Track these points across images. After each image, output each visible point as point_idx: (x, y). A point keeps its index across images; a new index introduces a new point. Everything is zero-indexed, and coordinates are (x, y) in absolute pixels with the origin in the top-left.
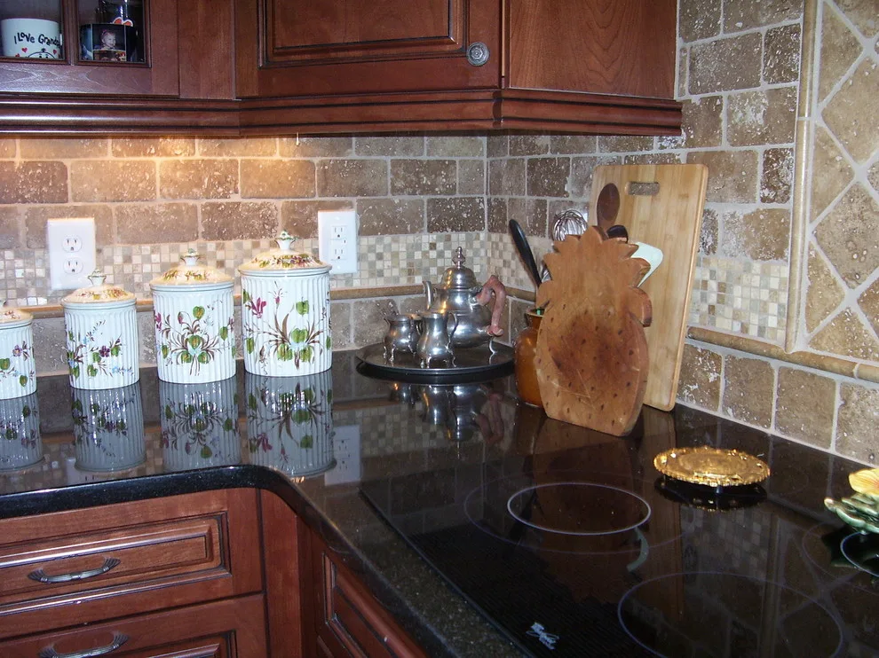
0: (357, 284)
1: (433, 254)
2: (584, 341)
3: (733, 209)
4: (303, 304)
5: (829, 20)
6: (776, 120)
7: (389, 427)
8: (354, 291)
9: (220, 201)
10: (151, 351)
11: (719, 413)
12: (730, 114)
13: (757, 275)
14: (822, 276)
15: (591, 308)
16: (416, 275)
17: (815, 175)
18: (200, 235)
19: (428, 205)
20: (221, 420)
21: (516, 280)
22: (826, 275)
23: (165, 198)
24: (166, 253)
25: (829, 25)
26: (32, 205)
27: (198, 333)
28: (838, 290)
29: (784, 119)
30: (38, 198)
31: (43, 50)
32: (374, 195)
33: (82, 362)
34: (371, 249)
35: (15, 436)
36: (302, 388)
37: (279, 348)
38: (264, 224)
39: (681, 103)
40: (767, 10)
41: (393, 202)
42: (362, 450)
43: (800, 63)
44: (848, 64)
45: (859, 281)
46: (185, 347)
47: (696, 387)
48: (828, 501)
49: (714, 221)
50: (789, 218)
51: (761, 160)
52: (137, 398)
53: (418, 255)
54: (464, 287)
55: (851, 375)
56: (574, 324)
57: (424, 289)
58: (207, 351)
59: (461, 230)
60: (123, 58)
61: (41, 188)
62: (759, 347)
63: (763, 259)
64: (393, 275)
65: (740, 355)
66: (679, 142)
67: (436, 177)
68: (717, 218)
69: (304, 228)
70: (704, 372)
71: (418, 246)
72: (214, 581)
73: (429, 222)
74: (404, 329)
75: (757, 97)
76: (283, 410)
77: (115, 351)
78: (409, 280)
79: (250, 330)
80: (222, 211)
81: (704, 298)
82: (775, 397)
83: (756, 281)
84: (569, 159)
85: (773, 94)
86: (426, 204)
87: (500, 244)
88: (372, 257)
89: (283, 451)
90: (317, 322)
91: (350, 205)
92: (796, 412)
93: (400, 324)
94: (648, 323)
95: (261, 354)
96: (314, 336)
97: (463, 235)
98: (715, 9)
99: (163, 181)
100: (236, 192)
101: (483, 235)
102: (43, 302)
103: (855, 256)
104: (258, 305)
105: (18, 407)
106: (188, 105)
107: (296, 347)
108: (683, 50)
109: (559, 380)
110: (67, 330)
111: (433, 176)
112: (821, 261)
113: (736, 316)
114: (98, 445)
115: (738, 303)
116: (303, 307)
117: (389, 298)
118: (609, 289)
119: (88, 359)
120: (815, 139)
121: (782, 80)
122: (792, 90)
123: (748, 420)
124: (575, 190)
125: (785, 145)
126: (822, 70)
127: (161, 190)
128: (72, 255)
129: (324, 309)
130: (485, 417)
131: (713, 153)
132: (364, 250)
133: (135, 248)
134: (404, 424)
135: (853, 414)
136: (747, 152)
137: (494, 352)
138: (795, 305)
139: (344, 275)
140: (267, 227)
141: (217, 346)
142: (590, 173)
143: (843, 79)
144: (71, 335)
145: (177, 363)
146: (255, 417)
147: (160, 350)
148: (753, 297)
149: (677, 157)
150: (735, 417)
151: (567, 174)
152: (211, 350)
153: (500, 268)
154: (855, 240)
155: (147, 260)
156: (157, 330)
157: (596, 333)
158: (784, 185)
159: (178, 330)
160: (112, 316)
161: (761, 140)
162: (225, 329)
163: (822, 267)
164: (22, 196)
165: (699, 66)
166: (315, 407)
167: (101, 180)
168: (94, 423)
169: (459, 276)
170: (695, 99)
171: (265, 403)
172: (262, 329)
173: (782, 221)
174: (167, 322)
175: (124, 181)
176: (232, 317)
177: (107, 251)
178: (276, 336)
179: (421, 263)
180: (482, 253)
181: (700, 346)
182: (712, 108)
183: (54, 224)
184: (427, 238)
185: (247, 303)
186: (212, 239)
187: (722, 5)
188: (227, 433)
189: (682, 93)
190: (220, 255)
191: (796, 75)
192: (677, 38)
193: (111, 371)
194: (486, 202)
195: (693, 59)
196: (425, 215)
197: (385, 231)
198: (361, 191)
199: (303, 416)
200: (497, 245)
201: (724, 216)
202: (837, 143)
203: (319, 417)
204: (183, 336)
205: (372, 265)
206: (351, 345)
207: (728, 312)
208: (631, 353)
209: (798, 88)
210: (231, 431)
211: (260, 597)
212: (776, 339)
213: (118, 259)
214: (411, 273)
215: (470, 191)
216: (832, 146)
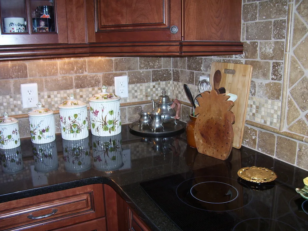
0: (128, 101)
1: (154, 89)
2: (211, 128)
3: (261, 81)
4: (112, 111)
5: (296, 19)
6: (277, 52)
7: (140, 149)
8: (128, 103)
9: (81, 74)
10: (58, 128)
11: (256, 150)
12: (261, 49)
13: (270, 104)
14: (293, 107)
15: (213, 117)
16: (149, 97)
17: (290, 72)
18: (74, 87)
19: (152, 73)
20: (85, 152)
21: (183, 98)
22: (294, 107)
23: (61, 74)
24: (63, 94)
25: (296, 21)
26: (15, 79)
27: (76, 123)
28: (298, 112)
29: (280, 52)
30: (18, 77)
31: (20, 28)
32: (134, 70)
33: (36, 134)
34: (133, 89)
35: (14, 161)
36: (112, 140)
37: (104, 127)
38: (96, 82)
39: (243, 43)
40: (274, 13)
41: (140, 72)
42: (131, 157)
43: (286, 33)
44: (303, 35)
45: (305, 110)
46: (71, 128)
47: (248, 140)
48: (297, 189)
49: (255, 85)
50: (281, 86)
51: (271, 65)
52: (55, 146)
53: (149, 90)
54: (166, 102)
55: (302, 141)
56: (208, 122)
57: (151, 102)
58: (79, 129)
59: (164, 81)
60: (47, 30)
61: (18, 73)
62: (270, 129)
63: (272, 99)
64: (141, 97)
65: (263, 131)
66: (242, 56)
67: (155, 62)
68: (256, 84)
69: (109, 82)
70: (251, 136)
71: (149, 87)
72: (89, 214)
73: (153, 78)
74: (145, 118)
75: (270, 43)
76: (105, 148)
77: (47, 130)
78: (146, 99)
79: (93, 121)
80: (81, 78)
81: (251, 111)
82: (276, 146)
83: (269, 106)
84: (202, 58)
85: (276, 43)
86: (151, 72)
87: (178, 86)
88: (133, 91)
89: (106, 162)
90: (116, 117)
91: (125, 74)
92: (283, 152)
93: (144, 116)
94: (233, 123)
95: (97, 129)
96: (115, 122)
97: (164, 82)
98: (256, 11)
99: (60, 69)
100: (86, 71)
101: (171, 82)
102: (20, 113)
103: (304, 101)
104: (96, 112)
105: (15, 151)
106: (71, 46)
107: (110, 126)
108: (244, 24)
109: (202, 141)
110: (30, 123)
111: (154, 62)
112: (292, 102)
113: (262, 117)
114: (43, 163)
115: (263, 113)
116: (111, 112)
117: (139, 105)
118: (220, 111)
119: (38, 134)
120: (291, 60)
121: (279, 38)
122: (283, 42)
123: (266, 153)
124: (205, 69)
125: (280, 61)
126: (294, 37)
127: (60, 72)
128: (30, 96)
129: (118, 112)
130: (174, 147)
131: (254, 61)
132: (131, 89)
133: (52, 92)
134: (145, 148)
135: (303, 154)
136: (267, 62)
137: (176, 124)
138: (283, 116)
139: (124, 98)
140: (97, 83)
141: (82, 127)
142: (210, 64)
143: (301, 40)
144: (32, 125)
145: (69, 134)
146: (96, 150)
147: (62, 129)
148: (268, 112)
149: (241, 61)
150: (262, 151)
151: (202, 63)
152: (80, 128)
153: (177, 94)
154: (304, 96)
155: (56, 96)
156: (61, 122)
157: (215, 125)
158: (280, 75)
159: (69, 122)
160: (46, 119)
161: (272, 58)
162: (85, 121)
163: (293, 104)
164: (12, 76)
165: (250, 30)
166: (116, 146)
167: (39, 69)
168: (41, 155)
169: (164, 99)
170: (248, 42)
171: (99, 145)
172: (98, 120)
173: (279, 87)
174: (65, 119)
175: (47, 69)
176: (87, 116)
177: (42, 94)
178: (103, 123)
179: (150, 92)
180: (171, 88)
181: (249, 127)
182: (254, 45)
183: (23, 86)
184: (152, 84)
185: (92, 111)
186: (78, 88)
187: (258, 10)
188: (86, 156)
189: (243, 39)
190: (81, 94)
191: (284, 37)
192: (242, 20)
193: (46, 137)
194: (172, 71)
195: (247, 28)
196: (151, 76)
197: (138, 82)
198: (129, 69)
199: (112, 150)
200: (176, 85)
201: (258, 83)
202: (298, 62)
203: (118, 149)
204: (71, 124)
205: (133, 94)
206: (127, 122)
207: (259, 116)
208: (228, 133)
209: (285, 42)
210: (88, 156)
211: (104, 218)
212: (277, 127)
213: (46, 97)
214: (147, 96)
215: (167, 67)
216: (297, 63)
